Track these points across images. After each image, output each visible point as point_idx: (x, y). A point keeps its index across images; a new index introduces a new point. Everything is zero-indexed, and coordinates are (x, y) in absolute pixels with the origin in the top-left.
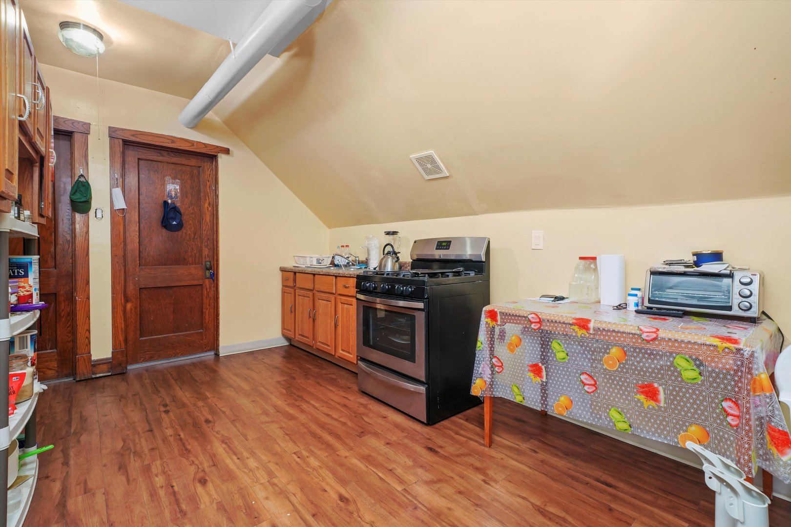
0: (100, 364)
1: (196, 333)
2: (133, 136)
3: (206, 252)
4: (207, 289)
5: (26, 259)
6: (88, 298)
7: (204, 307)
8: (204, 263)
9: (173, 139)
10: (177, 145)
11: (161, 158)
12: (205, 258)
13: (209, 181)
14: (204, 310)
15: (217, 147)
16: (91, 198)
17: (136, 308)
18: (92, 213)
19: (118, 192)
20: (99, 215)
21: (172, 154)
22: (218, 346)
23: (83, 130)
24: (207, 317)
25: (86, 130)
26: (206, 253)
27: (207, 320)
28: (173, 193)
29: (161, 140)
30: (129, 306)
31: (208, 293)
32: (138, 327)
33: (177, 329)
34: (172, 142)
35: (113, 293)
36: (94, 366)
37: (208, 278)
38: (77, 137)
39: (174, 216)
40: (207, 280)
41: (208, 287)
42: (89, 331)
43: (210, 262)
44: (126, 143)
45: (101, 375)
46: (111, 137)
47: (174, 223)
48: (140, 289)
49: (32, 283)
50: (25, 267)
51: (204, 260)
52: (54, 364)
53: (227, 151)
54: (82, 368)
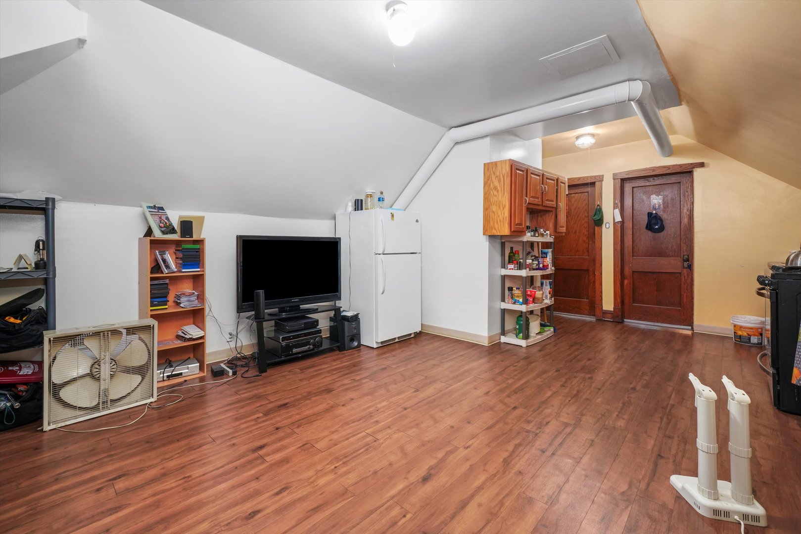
0: (607, 313)
1: (675, 309)
2: (627, 175)
3: (684, 247)
4: (684, 277)
5: (546, 250)
6: (602, 274)
7: (682, 290)
8: (682, 256)
9: (652, 169)
10: (658, 172)
11: (648, 184)
12: (684, 252)
13: (687, 192)
14: (682, 293)
15: (691, 164)
16: (602, 217)
17: (630, 284)
18: (604, 226)
19: (617, 211)
20: (607, 227)
21: (656, 178)
22: (693, 323)
23: (600, 179)
24: (685, 298)
25: (601, 178)
26: (685, 248)
27: (685, 301)
28: (657, 206)
29: (644, 172)
30: (626, 282)
31: (686, 280)
32: (632, 296)
33: (659, 303)
34: (653, 172)
35: (614, 273)
36: (604, 313)
37: (686, 268)
38: (597, 184)
39: (656, 222)
40: (685, 270)
41: (686, 275)
42: (601, 292)
43: (688, 256)
44: (623, 180)
45: (607, 319)
46: (614, 179)
47: (657, 227)
48: (633, 272)
49: (549, 260)
50: (546, 254)
51: (682, 254)
52: (587, 308)
53: (702, 165)
54: (598, 312)
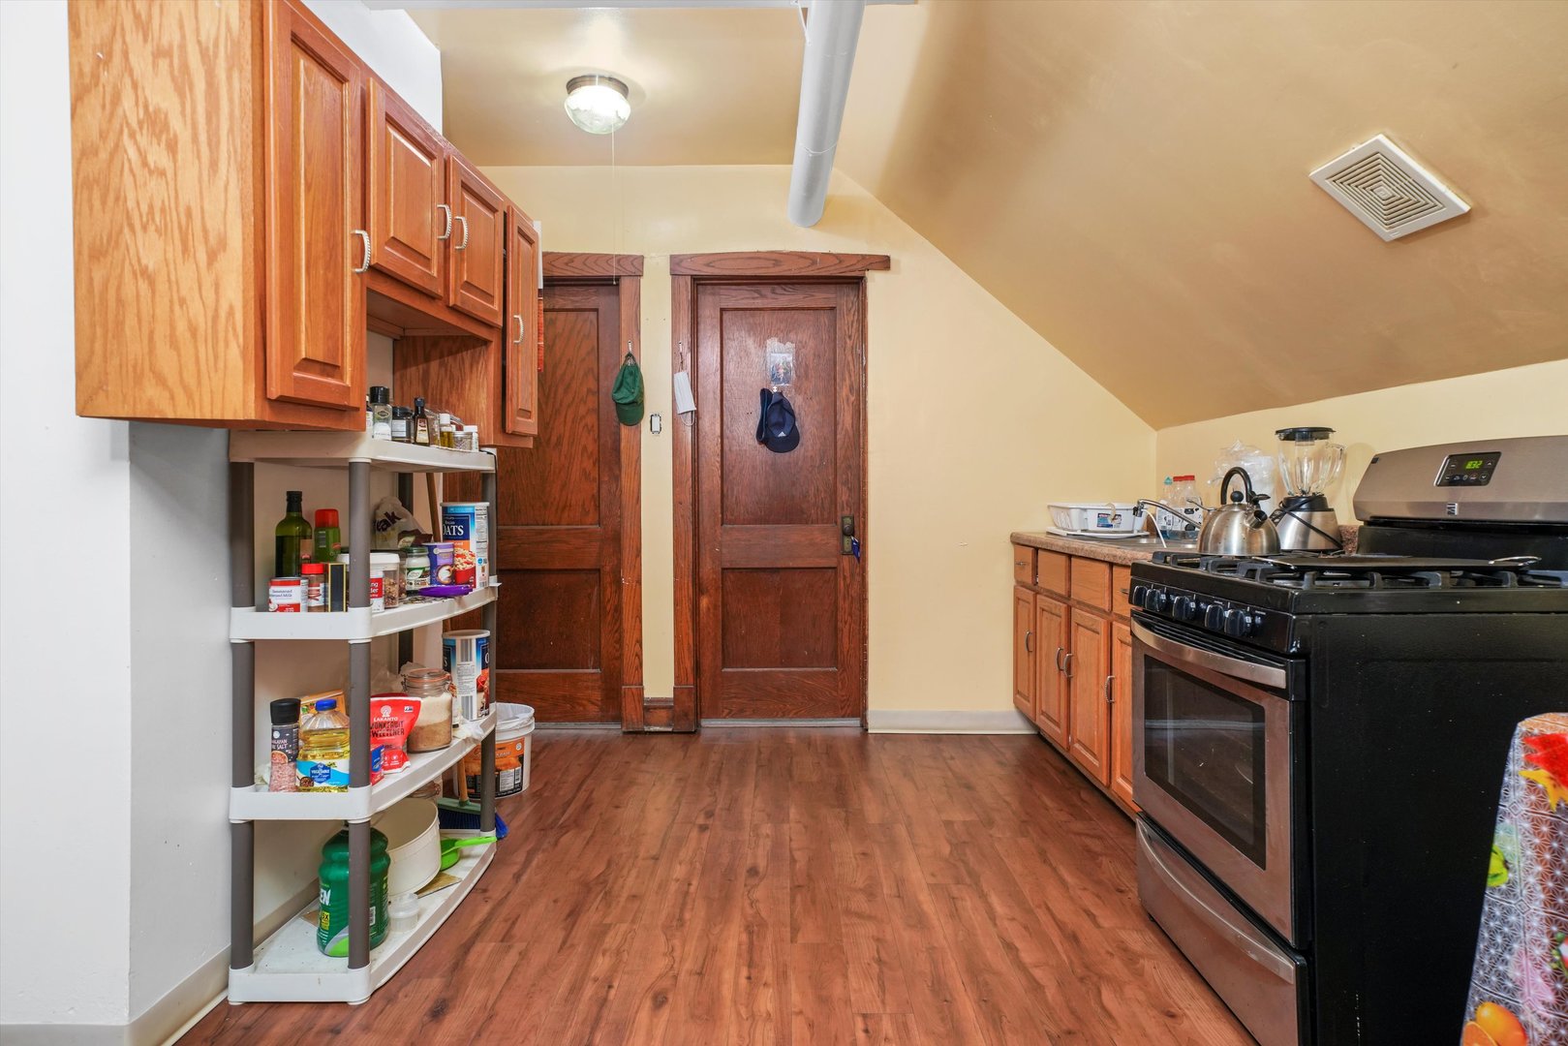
0: (655, 708)
1: (827, 673)
2: (708, 265)
3: (843, 495)
4: (845, 578)
5: (465, 507)
6: (639, 582)
7: (839, 617)
8: (839, 521)
9: (774, 256)
10: (785, 267)
11: (759, 303)
12: (843, 509)
13: (850, 337)
14: (840, 625)
15: (863, 257)
16: (641, 394)
17: (715, 607)
18: (645, 424)
19: (683, 379)
20: (656, 428)
21: (779, 289)
22: (865, 708)
23: (633, 270)
24: (846, 640)
25: (635, 266)
26: (844, 498)
27: (846, 645)
28: (782, 371)
29: (755, 264)
30: (704, 602)
31: (848, 586)
32: (720, 646)
33: (787, 660)
34: (775, 265)
35: (675, 576)
36: (647, 709)
37: (848, 554)
38: (625, 283)
39: (781, 420)
40: (846, 559)
41: (847, 574)
42: (640, 642)
43: (853, 518)
44: (698, 282)
45: (658, 729)
46: (674, 275)
47: (782, 434)
48: (723, 569)
49: (476, 549)
50: (464, 521)
51: (839, 514)
52: (597, 695)
53: (884, 263)
54: (630, 709)
